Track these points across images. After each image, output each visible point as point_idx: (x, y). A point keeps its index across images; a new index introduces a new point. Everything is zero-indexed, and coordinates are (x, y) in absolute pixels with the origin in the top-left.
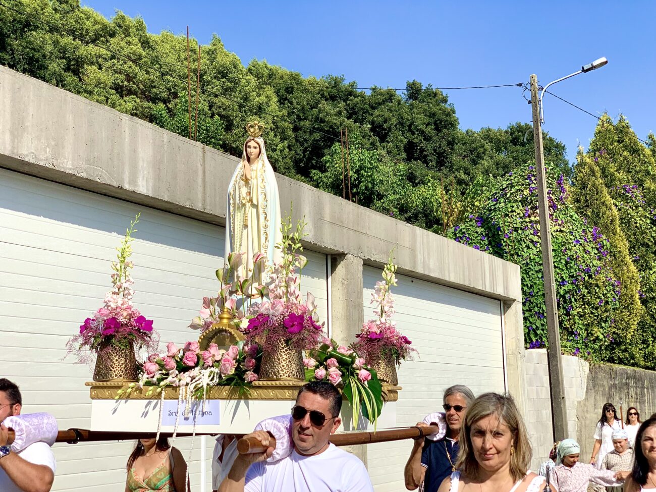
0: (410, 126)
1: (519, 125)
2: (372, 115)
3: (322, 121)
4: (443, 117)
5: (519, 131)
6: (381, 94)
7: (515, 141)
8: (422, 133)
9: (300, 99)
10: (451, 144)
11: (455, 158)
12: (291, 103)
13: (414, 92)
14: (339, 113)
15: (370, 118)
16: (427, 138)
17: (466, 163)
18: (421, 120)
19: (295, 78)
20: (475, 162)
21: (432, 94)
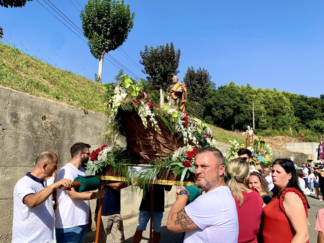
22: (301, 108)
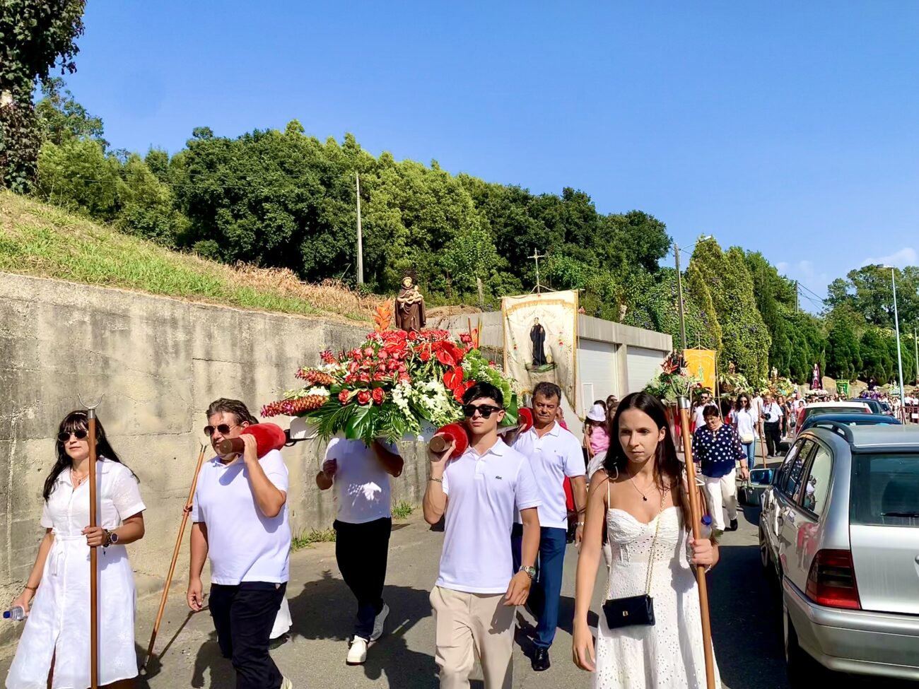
0: (567, 219)
1: (634, 211)
2: (543, 213)
3: (513, 219)
4: (589, 213)
5: (634, 216)
6: (549, 198)
7: (632, 223)
8: (576, 224)
9: (493, 202)
10: (594, 230)
11: (596, 239)
12: (489, 205)
13: (568, 194)
14: (524, 214)
15: (543, 215)
16: (579, 227)
17: (603, 242)
18: (575, 216)
19: (487, 187)
20: (608, 242)
21: (581, 197)
22: (511, 225)
